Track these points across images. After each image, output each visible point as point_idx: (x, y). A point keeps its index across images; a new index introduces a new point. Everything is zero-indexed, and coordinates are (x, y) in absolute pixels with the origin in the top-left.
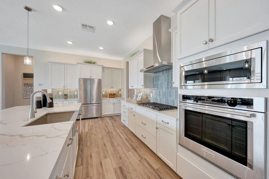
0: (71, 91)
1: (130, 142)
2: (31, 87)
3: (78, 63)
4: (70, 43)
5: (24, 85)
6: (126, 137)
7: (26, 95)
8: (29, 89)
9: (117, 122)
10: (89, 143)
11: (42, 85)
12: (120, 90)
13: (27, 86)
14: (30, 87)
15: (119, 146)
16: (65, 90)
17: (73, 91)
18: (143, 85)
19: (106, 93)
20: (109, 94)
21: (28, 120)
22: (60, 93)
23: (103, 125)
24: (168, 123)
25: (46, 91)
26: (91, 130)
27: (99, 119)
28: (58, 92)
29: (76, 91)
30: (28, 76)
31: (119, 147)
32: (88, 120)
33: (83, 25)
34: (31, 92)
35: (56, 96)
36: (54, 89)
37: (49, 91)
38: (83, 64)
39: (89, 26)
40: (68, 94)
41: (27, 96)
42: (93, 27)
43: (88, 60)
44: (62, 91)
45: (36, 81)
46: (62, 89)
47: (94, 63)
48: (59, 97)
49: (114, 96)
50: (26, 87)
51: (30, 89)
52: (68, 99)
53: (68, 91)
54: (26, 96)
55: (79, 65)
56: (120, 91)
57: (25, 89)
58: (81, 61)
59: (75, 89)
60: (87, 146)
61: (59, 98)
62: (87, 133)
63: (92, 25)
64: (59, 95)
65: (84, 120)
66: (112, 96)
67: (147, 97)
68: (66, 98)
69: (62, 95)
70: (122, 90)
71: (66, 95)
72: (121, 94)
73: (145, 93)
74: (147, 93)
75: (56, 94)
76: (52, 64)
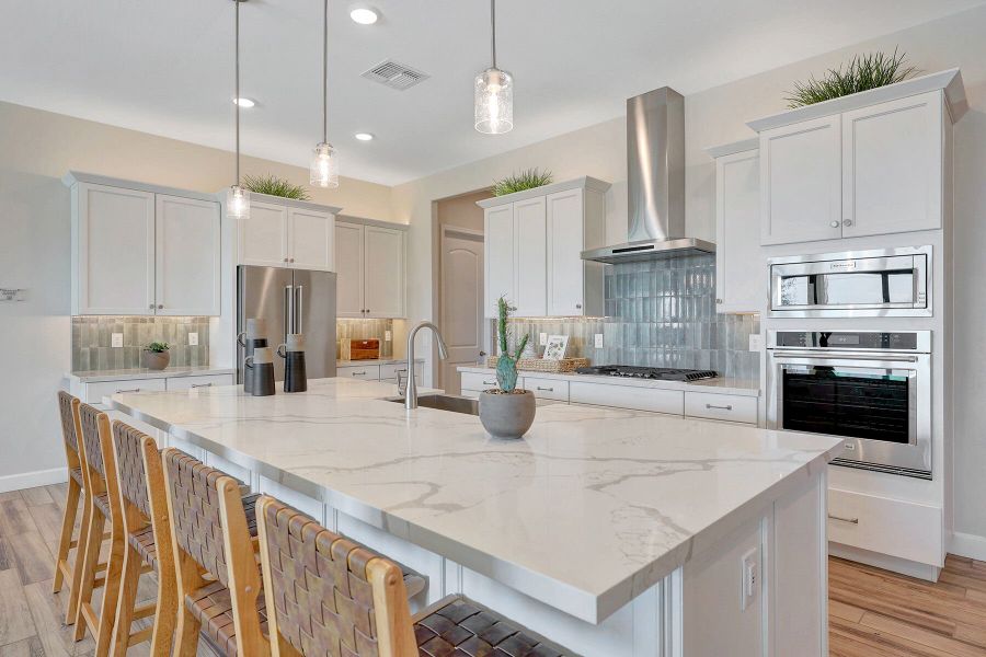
0: (171, 331)
11: (19, 296)
12: (388, 324)
16: (140, 326)
17: (181, 327)
18: (581, 304)
20: (353, 343)
22: (117, 340)
28: (105, 338)
29: (193, 331)
35: (93, 354)
36: (82, 321)
44: (127, 327)
46: (128, 321)
48: (110, 360)
49: (374, 352)
56: (390, 328)
59: (188, 320)
64: (111, 351)
66: (366, 350)
67: (574, 349)
68: (161, 366)
69: (125, 350)
70: (398, 325)
71: (159, 350)
72: (391, 343)
73: (562, 333)
74: (573, 333)
75: (93, 346)
76: (92, 187)
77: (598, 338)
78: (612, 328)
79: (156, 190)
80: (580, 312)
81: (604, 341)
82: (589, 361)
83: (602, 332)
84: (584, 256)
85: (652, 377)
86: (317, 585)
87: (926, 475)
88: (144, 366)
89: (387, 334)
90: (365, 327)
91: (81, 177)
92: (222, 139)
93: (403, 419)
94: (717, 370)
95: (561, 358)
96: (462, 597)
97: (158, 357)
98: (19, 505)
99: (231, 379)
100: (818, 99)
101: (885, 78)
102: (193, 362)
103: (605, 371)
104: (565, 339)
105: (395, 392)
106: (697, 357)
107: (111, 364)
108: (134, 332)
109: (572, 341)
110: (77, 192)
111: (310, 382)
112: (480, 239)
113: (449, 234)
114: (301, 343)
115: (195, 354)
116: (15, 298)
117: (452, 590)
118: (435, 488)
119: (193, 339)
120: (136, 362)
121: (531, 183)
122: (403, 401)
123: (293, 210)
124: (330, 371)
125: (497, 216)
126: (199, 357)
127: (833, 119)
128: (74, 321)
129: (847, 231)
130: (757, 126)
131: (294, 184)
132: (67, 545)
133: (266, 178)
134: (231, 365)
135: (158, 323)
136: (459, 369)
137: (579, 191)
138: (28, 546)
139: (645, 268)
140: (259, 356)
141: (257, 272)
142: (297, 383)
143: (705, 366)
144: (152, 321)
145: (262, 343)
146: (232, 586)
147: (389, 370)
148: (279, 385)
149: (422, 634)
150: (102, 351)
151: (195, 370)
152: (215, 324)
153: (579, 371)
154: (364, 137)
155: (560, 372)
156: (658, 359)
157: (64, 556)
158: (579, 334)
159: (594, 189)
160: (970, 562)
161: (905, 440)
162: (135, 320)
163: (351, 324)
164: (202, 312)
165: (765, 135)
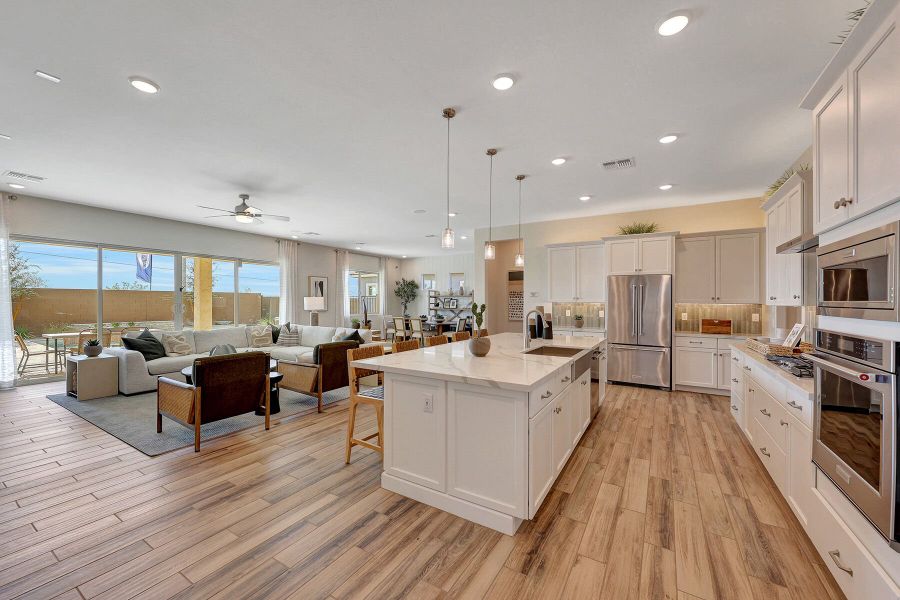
0: (591, 308)
1: (729, 461)
2: (520, 299)
3: (605, 239)
4: (585, 199)
5: (510, 295)
6: (723, 449)
7: (513, 314)
8: (516, 303)
9: (718, 413)
10: (615, 428)
11: (536, 296)
12: (757, 308)
13: (514, 296)
14: (518, 298)
15: (686, 454)
16: (577, 307)
17: (595, 307)
18: (798, 294)
19: (692, 316)
20: (703, 320)
21: (522, 348)
22: (568, 313)
23: (667, 408)
24: (800, 408)
25: (541, 309)
26: (629, 408)
27: (664, 393)
28: (564, 312)
29: (601, 310)
30: (516, 276)
31: (685, 458)
32: (630, 389)
33: (605, 164)
34: (519, 309)
35: (558, 319)
36: (556, 305)
37: (548, 310)
38: (617, 238)
39: (620, 162)
40: (585, 316)
41: (514, 316)
42: (628, 160)
43: (631, 225)
45: (528, 285)
46: (572, 305)
47: (650, 230)
48: (565, 322)
49: (725, 329)
50: (512, 298)
51: (518, 303)
52: (584, 329)
53: (585, 308)
54: (512, 317)
55: (608, 243)
56: (758, 311)
57: (511, 303)
58: (614, 231)
59: (598, 304)
60: (609, 429)
61: (566, 324)
62: (617, 411)
63: (626, 158)
64: (566, 318)
65: (620, 386)
66: (719, 327)
68: (581, 326)
69: (570, 318)
75: (560, 315)
76: (553, 249)
79: (575, 244)
80: (798, 302)
91: (548, 246)
97: (579, 321)
108: (573, 310)
119: (601, 314)
120: (572, 324)
128: (553, 304)
150: (562, 318)
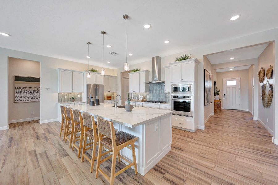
2: (24, 91)
3: (86, 72)
5: (16, 89)
7: (18, 99)
8: (21, 93)
12: (113, 93)
13: (20, 90)
14: (22, 91)
18: (145, 90)
20: (107, 97)
24: (166, 107)
34: (24, 96)
35: (62, 99)
36: (60, 93)
41: (20, 100)
44: (67, 94)
49: (111, 98)
50: (17, 91)
51: (23, 93)
54: (17, 101)
57: (17, 93)
66: (109, 98)
67: (144, 98)
68: (73, 101)
69: (67, 98)
70: (115, 94)
71: (73, 98)
72: (114, 97)
73: (142, 95)
74: (144, 95)
75: (62, 98)
76: (62, 71)
77: (148, 96)
78: (150, 94)
79: (72, 71)
80: (145, 92)
81: (149, 96)
82: (146, 100)
83: (149, 95)
84: (145, 83)
85: (155, 102)
86: (104, 126)
87: (192, 117)
88: (70, 101)
89: (113, 95)
90: (109, 94)
91: (60, 69)
92: (86, 62)
93: (115, 109)
94: (166, 101)
95: (142, 99)
96: (122, 131)
97: (73, 99)
98: (50, 125)
99: (86, 103)
100: (179, 60)
101: (188, 58)
102: (79, 100)
103: (148, 102)
104: (142, 96)
105: (113, 105)
106: (163, 99)
107: (65, 101)
108: (68, 95)
109: (144, 97)
110: (59, 71)
111: (100, 104)
112: (129, 78)
113: (123, 78)
114: (99, 98)
115: (79, 99)
116: (48, 89)
117: (120, 130)
118: (118, 117)
119: (79, 96)
120: (69, 100)
121: (137, 70)
122: (115, 107)
123: (96, 74)
124: (103, 102)
125: (132, 76)
126: (80, 99)
127: (180, 64)
128: (58, 93)
129: (182, 81)
130: (170, 64)
131: (96, 70)
132: (62, 129)
133: (92, 69)
134: (86, 101)
135: (73, 94)
136: (125, 101)
137: (144, 72)
138: (53, 131)
139: (155, 85)
140: (92, 100)
141: (90, 85)
142: (98, 104)
143: (164, 101)
144: (72, 93)
145: (92, 98)
146: (93, 129)
147: (113, 102)
148: (95, 104)
149: (116, 135)
150: (63, 99)
151: (79, 101)
152: (83, 94)
153: (144, 102)
154: (109, 62)
155: (141, 102)
156: (157, 100)
157: (61, 131)
158: (145, 95)
159: (147, 72)
160: (200, 130)
161: (189, 112)
162: (69, 93)
163: (106, 94)
164: (80, 92)
165: (171, 65)
